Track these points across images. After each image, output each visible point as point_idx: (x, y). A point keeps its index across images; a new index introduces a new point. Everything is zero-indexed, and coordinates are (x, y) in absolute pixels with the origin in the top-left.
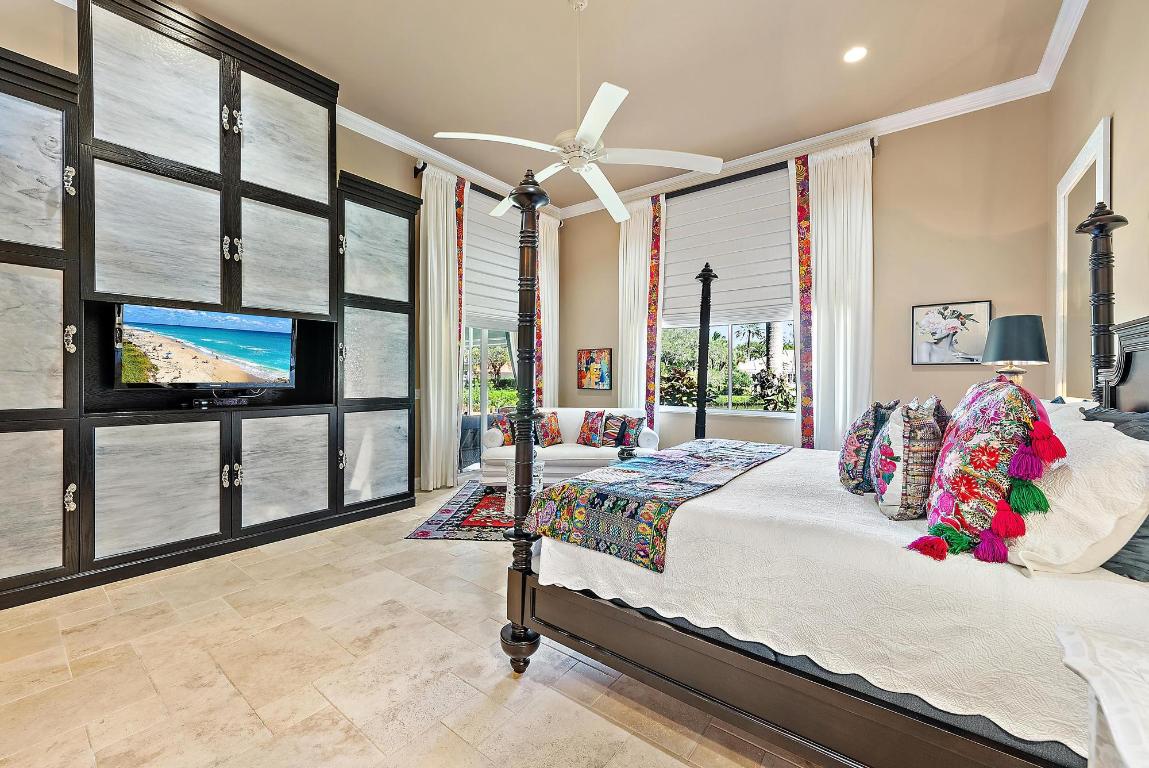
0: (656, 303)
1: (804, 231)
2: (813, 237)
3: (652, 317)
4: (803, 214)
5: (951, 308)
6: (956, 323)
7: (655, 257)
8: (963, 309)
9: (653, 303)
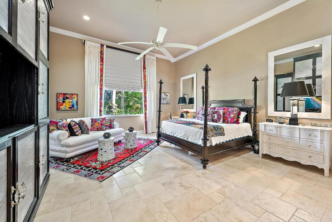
0: (102, 80)
1: (144, 72)
2: (146, 73)
3: (101, 85)
4: (144, 68)
5: (166, 94)
6: (166, 96)
7: (102, 65)
8: (167, 94)
9: (101, 80)
